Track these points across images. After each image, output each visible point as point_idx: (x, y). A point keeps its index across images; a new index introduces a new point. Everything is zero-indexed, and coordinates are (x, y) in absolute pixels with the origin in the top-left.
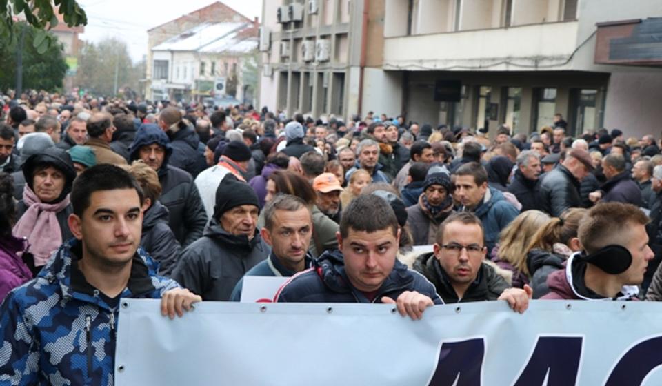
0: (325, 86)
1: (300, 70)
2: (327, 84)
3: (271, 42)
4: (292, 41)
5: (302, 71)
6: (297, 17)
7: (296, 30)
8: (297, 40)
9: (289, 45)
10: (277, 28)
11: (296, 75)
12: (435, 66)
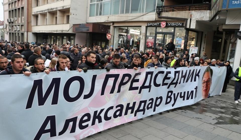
0: (19, 36)
3: (6, 26)
4: (11, 26)
6: (12, 21)
8: (13, 26)
10: (8, 23)
11: (13, 33)
12: (42, 32)
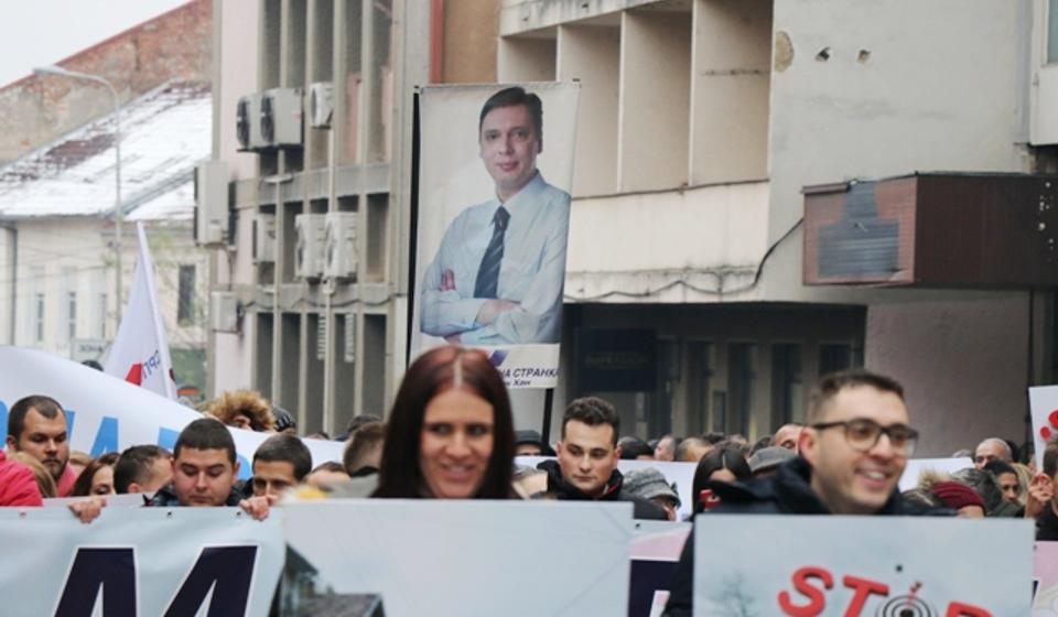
0: (349, 358)
1: (298, 310)
2: (354, 354)
3: (234, 213)
4: (280, 211)
5: (304, 311)
6: (287, 133)
7: (288, 177)
8: (294, 208)
9: (272, 223)
10: (248, 165)
11: (292, 320)
12: (582, 291)
